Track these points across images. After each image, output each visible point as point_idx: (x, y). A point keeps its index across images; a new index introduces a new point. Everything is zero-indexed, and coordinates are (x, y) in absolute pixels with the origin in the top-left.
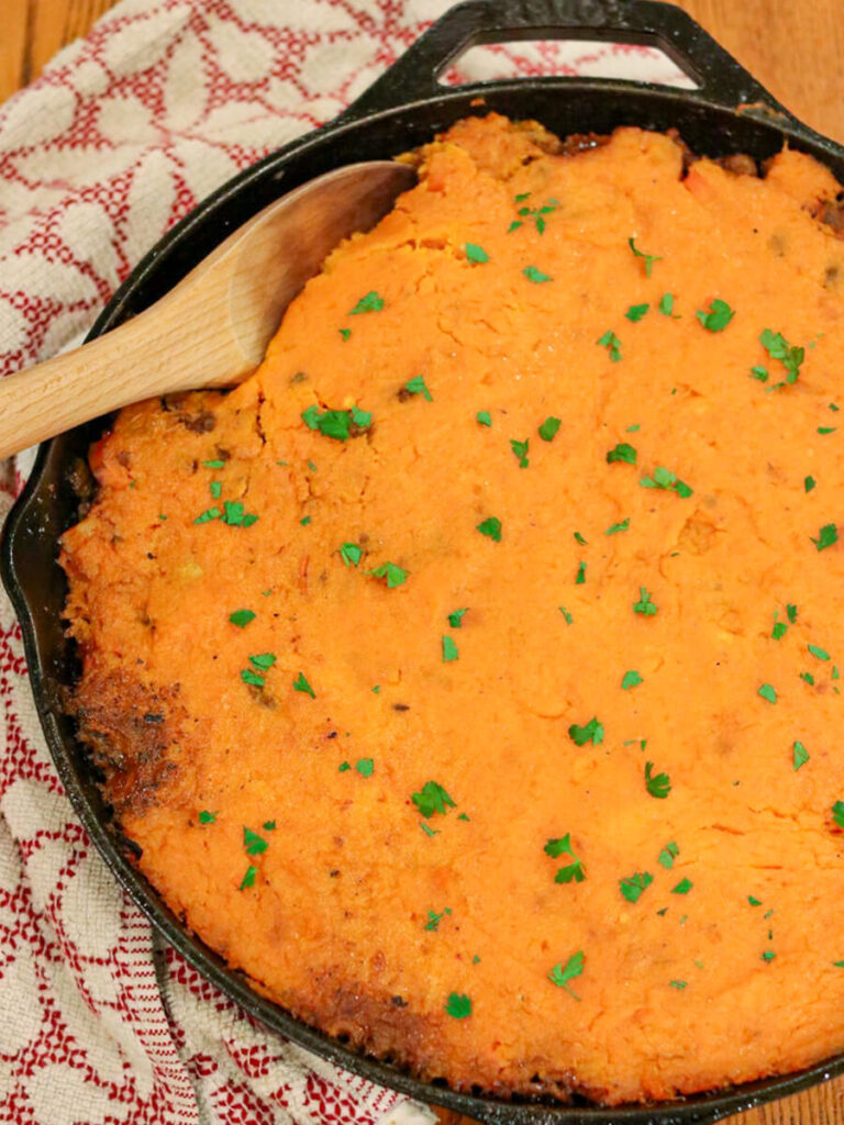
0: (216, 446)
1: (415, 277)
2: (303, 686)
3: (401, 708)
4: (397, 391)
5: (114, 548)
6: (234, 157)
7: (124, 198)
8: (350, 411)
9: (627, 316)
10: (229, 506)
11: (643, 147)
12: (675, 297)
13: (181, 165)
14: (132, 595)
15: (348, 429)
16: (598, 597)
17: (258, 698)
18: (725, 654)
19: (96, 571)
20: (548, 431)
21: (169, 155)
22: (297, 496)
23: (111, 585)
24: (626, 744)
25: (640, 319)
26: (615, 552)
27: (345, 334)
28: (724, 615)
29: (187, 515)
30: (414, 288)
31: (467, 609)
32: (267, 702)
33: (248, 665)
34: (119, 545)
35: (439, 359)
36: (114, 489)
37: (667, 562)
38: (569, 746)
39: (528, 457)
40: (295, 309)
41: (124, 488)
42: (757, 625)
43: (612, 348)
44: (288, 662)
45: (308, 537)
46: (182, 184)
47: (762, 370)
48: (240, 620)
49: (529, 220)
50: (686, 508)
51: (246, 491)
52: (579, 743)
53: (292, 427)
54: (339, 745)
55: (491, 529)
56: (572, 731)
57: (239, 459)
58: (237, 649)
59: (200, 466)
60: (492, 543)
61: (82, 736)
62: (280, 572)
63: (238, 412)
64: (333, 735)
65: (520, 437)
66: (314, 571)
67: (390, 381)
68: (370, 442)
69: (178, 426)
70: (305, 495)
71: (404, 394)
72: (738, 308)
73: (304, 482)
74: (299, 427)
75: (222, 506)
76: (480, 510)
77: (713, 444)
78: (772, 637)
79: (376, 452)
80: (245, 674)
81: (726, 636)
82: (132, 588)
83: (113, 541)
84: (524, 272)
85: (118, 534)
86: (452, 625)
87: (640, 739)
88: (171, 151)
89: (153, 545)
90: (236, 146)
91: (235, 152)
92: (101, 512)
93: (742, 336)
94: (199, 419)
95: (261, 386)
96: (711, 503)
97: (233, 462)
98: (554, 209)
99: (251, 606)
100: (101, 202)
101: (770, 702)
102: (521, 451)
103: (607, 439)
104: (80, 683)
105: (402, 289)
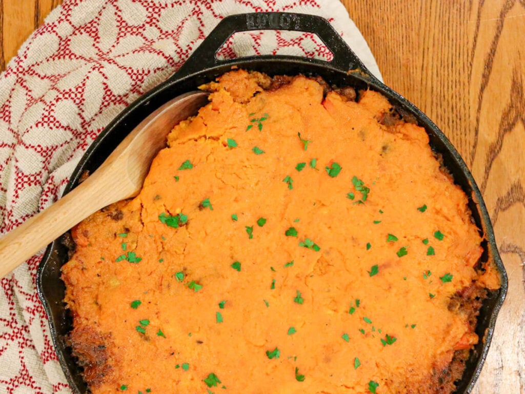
0: (124, 226)
1: (205, 155)
2: (160, 333)
3: (200, 342)
4: (198, 205)
5: (83, 272)
6: (129, 74)
7: (82, 96)
8: (178, 215)
9: (296, 168)
10: (129, 254)
11: (306, 87)
12: (317, 159)
13: (106, 78)
14: (91, 292)
15: (178, 223)
16: (280, 295)
17: (143, 337)
18: (330, 320)
19: (76, 282)
20: (261, 222)
21: (101, 72)
22: (157, 250)
23: (82, 288)
24: (288, 358)
25: (301, 170)
26: (288, 275)
27: (176, 178)
28: (331, 302)
29: (112, 257)
30: (205, 160)
31: (227, 301)
32: (147, 339)
33: (139, 324)
34: (85, 271)
35: (216, 191)
36: (82, 246)
37: (309, 279)
38: (266, 359)
39: (253, 233)
40: (155, 163)
41: (86, 246)
42: (343, 308)
43: (289, 183)
44: (155, 322)
45: (162, 268)
46: (107, 87)
47: (351, 194)
48: (135, 305)
49: (255, 124)
50: (318, 255)
51: (136, 247)
52: (270, 358)
53: (154, 221)
54: (175, 357)
55: (237, 266)
56: (267, 353)
57: (133, 232)
58: (134, 317)
59: (117, 236)
60: (237, 272)
61: (74, 354)
62: (151, 282)
63: (132, 212)
64: (173, 354)
65: (249, 225)
66: (165, 283)
67: (195, 200)
68: (187, 228)
69: (108, 217)
70: (160, 249)
71: (201, 207)
72: (343, 166)
73: (160, 243)
74: (158, 222)
75: (127, 254)
76: (232, 258)
77: (330, 228)
78: (349, 313)
79: (190, 233)
80: (138, 328)
81: (330, 312)
82: (91, 289)
83: (82, 269)
84: (253, 149)
85: (84, 267)
86: (221, 307)
87: (294, 356)
88: (101, 70)
89: (99, 270)
90: (130, 68)
91: (130, 71)
92: (77, 257)
93: (344, 180)
94: (116, 215)
95: (141, 201)
96: (328, 253)
97: (131, 233)
98: (266, 119)
99: (140, 298)
100: (72, 98)
101: (347, 341)
102: (250, 230)
103: (285, 225)
104: (72, 332)
105: (200, 160)
